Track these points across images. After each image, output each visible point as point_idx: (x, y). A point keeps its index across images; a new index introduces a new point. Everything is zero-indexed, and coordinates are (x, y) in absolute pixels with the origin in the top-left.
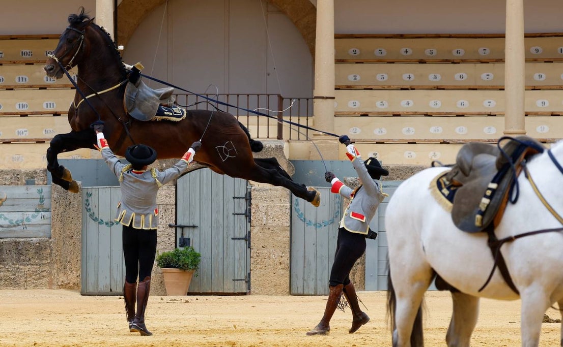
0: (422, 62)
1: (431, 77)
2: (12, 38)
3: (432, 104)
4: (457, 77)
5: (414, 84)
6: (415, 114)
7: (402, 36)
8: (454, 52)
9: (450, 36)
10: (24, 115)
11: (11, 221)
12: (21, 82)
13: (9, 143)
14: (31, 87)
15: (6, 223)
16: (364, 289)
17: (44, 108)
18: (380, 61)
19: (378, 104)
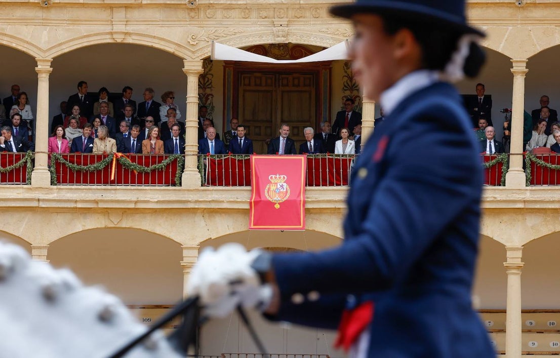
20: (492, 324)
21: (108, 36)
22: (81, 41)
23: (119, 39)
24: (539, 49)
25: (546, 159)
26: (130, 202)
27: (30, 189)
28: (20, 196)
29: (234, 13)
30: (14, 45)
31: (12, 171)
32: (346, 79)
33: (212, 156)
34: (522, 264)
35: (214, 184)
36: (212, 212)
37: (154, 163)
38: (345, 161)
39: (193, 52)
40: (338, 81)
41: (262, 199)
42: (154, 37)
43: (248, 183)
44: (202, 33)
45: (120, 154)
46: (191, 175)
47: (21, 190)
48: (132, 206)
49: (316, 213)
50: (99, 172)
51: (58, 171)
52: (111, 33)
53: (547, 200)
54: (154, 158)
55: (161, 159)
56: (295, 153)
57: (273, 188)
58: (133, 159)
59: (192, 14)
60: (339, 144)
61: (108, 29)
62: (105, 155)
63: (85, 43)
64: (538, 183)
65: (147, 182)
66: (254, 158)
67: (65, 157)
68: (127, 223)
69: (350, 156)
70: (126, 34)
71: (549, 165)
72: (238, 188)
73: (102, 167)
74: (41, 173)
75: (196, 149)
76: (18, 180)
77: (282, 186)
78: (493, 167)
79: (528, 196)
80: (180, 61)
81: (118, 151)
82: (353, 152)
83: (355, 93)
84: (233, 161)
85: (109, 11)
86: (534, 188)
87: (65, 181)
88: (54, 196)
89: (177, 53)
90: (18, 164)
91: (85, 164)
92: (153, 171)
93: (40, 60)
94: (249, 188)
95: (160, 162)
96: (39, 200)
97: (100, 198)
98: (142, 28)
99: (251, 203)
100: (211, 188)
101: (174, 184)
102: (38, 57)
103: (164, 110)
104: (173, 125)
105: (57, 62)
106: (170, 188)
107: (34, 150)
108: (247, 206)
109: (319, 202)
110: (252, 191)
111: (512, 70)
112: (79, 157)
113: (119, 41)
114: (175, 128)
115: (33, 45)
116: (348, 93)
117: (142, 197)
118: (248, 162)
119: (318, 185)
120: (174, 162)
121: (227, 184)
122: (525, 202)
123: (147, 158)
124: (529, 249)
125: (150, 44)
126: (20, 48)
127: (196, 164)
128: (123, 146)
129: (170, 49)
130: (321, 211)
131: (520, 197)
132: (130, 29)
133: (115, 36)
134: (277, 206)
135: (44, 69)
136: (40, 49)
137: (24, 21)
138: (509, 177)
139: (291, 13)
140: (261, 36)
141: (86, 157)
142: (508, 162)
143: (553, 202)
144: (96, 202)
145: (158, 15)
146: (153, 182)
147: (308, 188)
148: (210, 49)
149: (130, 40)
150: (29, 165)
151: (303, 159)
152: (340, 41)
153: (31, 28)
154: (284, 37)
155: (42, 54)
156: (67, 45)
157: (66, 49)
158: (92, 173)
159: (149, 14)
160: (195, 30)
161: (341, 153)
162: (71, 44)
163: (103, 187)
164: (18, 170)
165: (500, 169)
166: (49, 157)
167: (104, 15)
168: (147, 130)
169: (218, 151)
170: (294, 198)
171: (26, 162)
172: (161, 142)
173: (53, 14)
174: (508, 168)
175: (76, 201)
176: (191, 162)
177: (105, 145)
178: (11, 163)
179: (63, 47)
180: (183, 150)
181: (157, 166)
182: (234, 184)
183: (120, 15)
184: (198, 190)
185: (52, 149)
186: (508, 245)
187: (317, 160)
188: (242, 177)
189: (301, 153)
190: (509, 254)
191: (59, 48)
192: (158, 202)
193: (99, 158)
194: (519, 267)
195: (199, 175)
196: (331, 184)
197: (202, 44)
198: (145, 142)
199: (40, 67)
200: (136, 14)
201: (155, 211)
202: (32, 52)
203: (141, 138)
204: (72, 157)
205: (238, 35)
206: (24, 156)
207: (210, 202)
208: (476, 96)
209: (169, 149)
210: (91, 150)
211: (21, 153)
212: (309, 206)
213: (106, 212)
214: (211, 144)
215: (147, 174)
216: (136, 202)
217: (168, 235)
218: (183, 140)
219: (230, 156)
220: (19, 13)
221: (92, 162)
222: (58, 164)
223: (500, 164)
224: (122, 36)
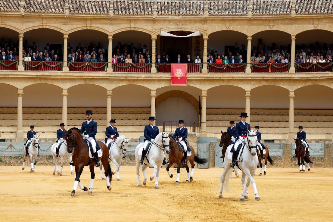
0: (224, 115)
1: (226, 118)
2: (129, 108)
3: (226, 124)
4: (232, 118)
5: (222, 120)
6: (223, 127)
7: (219, 109)
8: (231, 112)
9: (230, 109)
10: (133, 126)
11: (133, 150)
12: (132, 118)
13: (130, 132)
14: (134, 119)
15: (132, 151)
16: (215, 167)
17: (137, 124)
18: (214, 114)
19: (214, 124)
20: (238, 112)
21: (129, 29)
22: (121, 30)
23: (132, 29)
24: (255, 33)
25: (257, 65)
26: (136, 77)
27: (107, 73)
28: (104, 75)
29: (167, 22)
30: (102, 31)
31: (101, 68)
32: (196, 41)
33: (160, 64)
34: (250, 95)
35: (160, 72)
36: (160, 80)
37: (143, 66)
38: (198, 65)
39: (154, 33)
40: (194, 42)
41: (175, 76)
42: (143, 29)
43: (170, 72)
44: (157, 27)
45: (132, 63)
46: (154, 69)
47: (104, 74)
48: (136, 78)
49: (190, 81)
50: (127, 68)
51: (115, 68)
52: (130, 28)
53: (258, 77)
54: (143, 64)
55: (145, 64)
56: (184, 63)
57: (178, 73)
58: (137, 65)
59: (154, 22)
60: (196, 60)
61: (129, 26)
62: (128, 63)
63: (122, 30)
64: (255, 72)
65: (141, 71)
66: (172, 64)
67: (117, 64)
68: (135, 83)
69: (200, 64)
70: (135, 28)
71: (258, 67)
72: (167, 73)
73: (128, 67)
74: (110, 69)
75: (155, 62)
76: (103, 71)
77: (180, 73)
78: (242, 67)
79: (252, 76)
80: (150, 36)
81: (132, 62)
82: (200, 63)
83: (199, 45)
84: (166, 65)
85: (129, 21)
86: (254, 73)
87: (117, 71)
88: (114, 75)
89: (150, 34)
90: (103, 66)
91: (123, 66)
92: (142, 68)
93: (109, 36)
94: (170, 73)
95: (144, 65)
96: (109, 77)
97: (127, 76)
98: (139, 26)
99: (171, 77)
100: (159, 73)
101: (149, 72)
102: (109, 35)
103: (144, 50)
104: (148, 55)
105: (114, 36)
106: (147, 73)
107: (107, 62)
108: (170, 79)
109: (191, 77)
110: (171, 74)
111: (247, 39)
112: (121, 64)
113: (132, 30)
114: (149, 56)
115: (107, 31)
116: (196, 45)
117: (139, 76)
118: (170, 66)
119: (191, 72)
120: (148, 66)
121: (164, 72)
122: (251, 77)
123: (141, 64)
124: (252, 91)
125: (141, 31)
126: (103, 32)
127: (155, 66)
128: (133, 61)
129: (147, 32)
130: (191, 80)
131: (250, 76)
132: (136, 26)
133: (131, 29)
134: (179, 78)
135: (110, 38)
136: (109, 32)
137: (105, 24)
138: (246, 70)
139: (183, 22)
140: (174, 29)
141: (123, 64)
142: (246, 66)
143: (260, 77)
144: (126, 77)
145: (144, 22)
146: (142, 71)
147: (188, 73)
148: (160, 32)
149: (136, 30)
150: (106, 66)
151: (186, 64)
152: (198, 30)
153: (107, 26)
154: (181, 29)
155: (110, 34)
156: (117, 31)
157: (117, 32)
158: (125, 68)
159: (141, 22)
160: (154, 27)
161: (197, 63)
162: (118, 31)
163: (128, 73)
164: (103, 68)
165: (244, 68)
166: (112, 64)
167: (128, 22)
168: (140, 56)
169: (161, 62)
170: (184, 76)
171: (105, 66)
172: (144, 60)
173: (113, 22)
174: (246, 67)
175: (120, 77)
176: (153, 65)
177: (129, 61)
178: (101, 66)
179: (116, 31)
180: (151, 62)
181: (144, 66)
182: (166, 72)
183: (133, 22)
184: (156, 74)
185: (113, 62)
186: (246, 90)
187: (190, 65)
188: (169, 70)
189: (185, 63)
190: (246, 92)
191: (115, 32)
192: (144, 77)
193: (127, 64)
194: (249, 96)
195: (156, 69)
196: (195, 72)
197: (157, 31)
198: (140, 59)
199: (109, 37)
200: (137, 22)
201: (143, 80)
202: (107, 33)
203: (138, 58)
204: (119, 64)
205: (167, 28)
206: (105, 64)
207: (159, 77)
208: (235, 46)
209: (147, 61)
210: (125, 62)
211: (104, 63)
212: (188, 78)
213: (129, 80)
214: (159, 60)
215: (141, 69)
216: (138, 77)
217: (147, 87)
218: (151, 59)
219: (165, 64)
220: (103, 21)
221: (125, 65)
222: (115, 66)
223: (244, 66)
224: (133, 29)
